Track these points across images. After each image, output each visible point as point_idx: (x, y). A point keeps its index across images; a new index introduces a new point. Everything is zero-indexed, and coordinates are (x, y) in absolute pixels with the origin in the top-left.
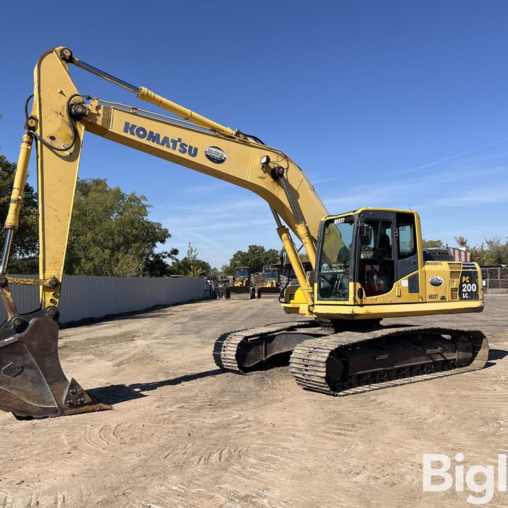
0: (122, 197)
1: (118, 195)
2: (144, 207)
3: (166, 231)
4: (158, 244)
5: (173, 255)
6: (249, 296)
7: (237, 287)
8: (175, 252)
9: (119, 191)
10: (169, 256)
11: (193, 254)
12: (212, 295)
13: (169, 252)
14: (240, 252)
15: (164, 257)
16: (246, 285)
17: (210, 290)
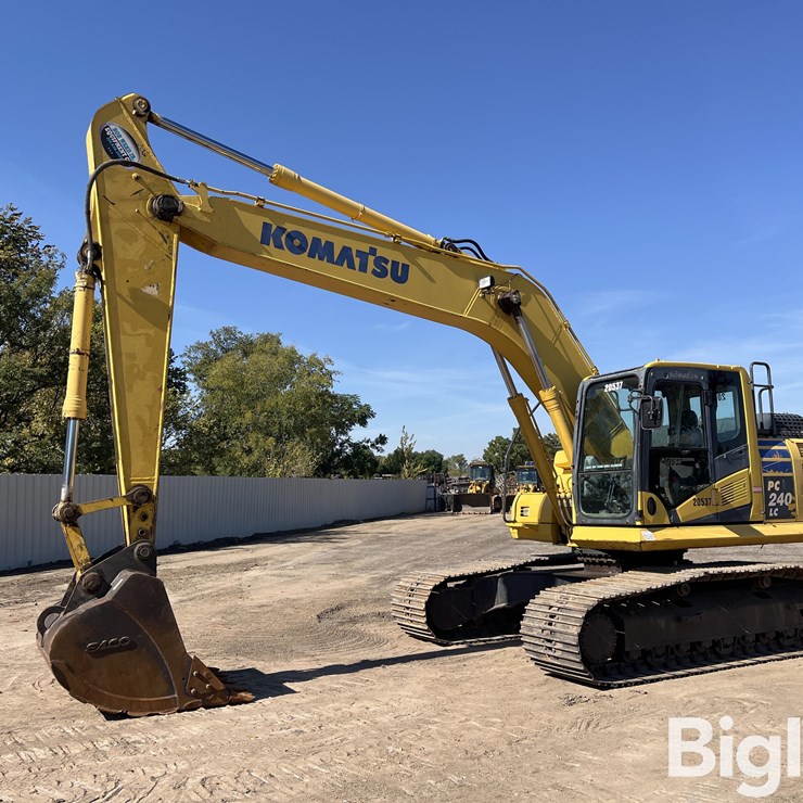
0: (300, 359)
1: (293, 358)
2: (330, 374)
3: (368, 407)
4: (357, 427)
5: (379, 445)
6: (489, 509)
7: (471, 494)
8: (382, 440)
9: (294, 352)
10: (372, 445)
11: (408, 442)
12: (438, 506)
13: (373, 440)
14: (499, 439)
15: (365, 447)
16: (486, 491)
17: (435, 499)
